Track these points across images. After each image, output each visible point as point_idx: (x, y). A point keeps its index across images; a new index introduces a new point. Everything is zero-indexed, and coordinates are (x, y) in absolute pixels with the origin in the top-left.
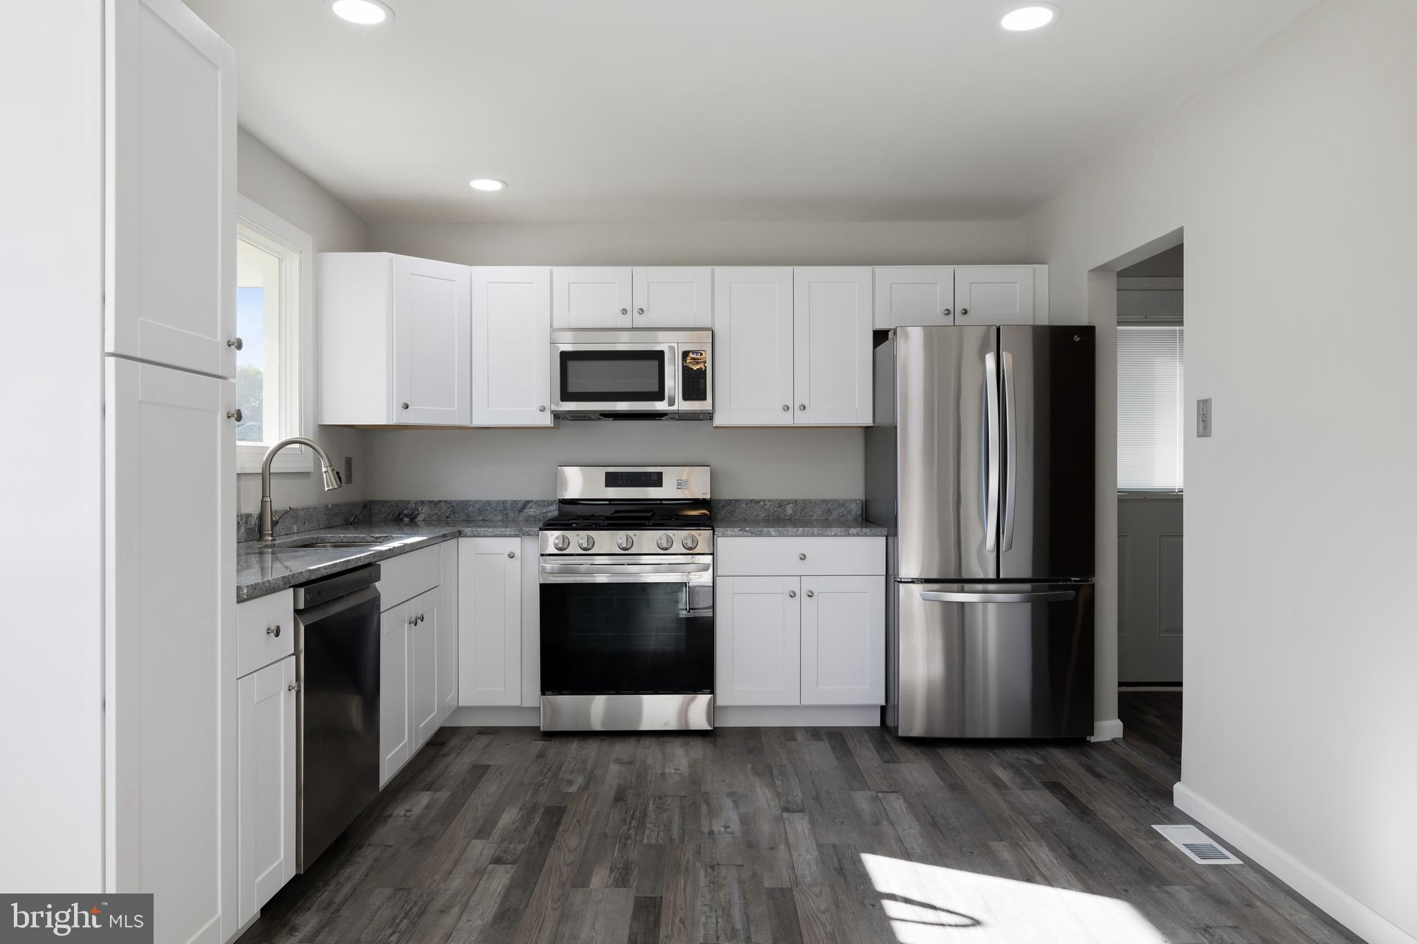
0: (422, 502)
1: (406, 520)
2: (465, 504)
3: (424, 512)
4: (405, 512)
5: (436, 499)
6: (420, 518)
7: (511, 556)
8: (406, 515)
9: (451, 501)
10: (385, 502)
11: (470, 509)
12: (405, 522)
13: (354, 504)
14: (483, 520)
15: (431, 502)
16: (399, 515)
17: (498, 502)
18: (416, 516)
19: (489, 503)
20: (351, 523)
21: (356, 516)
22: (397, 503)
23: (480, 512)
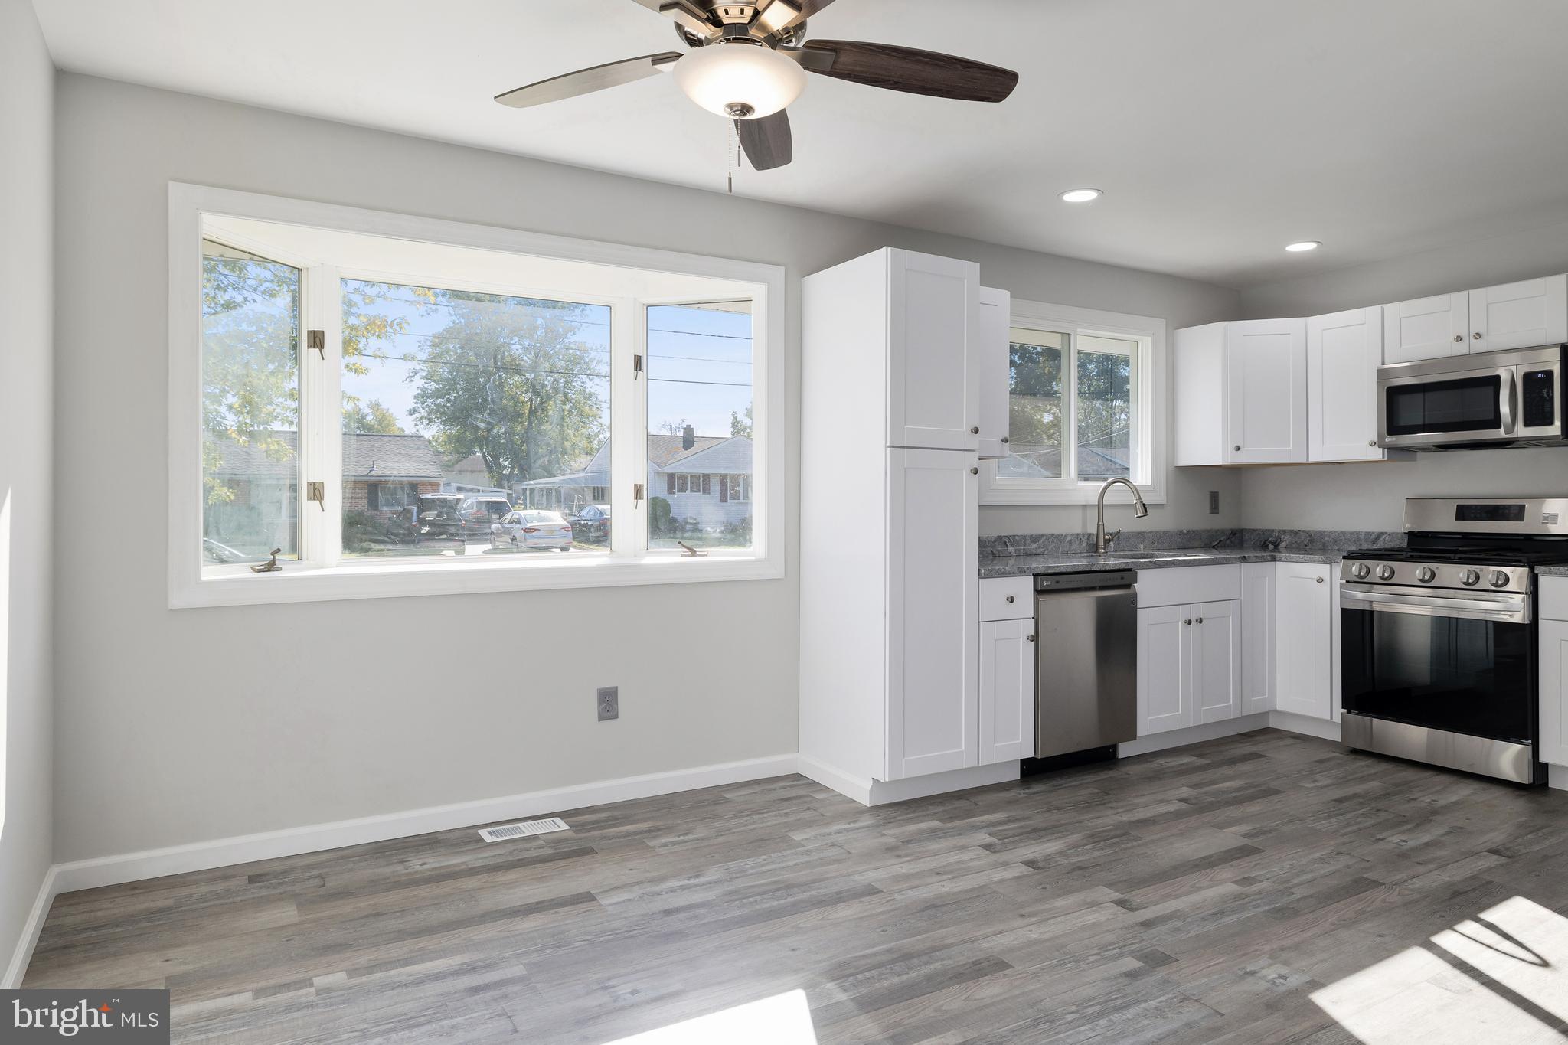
0: (1284, 531)
1: (1271, 547)
2: (1322, 533)
3: (1286, 540)
4: (1270, 539)
5: (1296, 528)
6: (1283, 545)
7: (1320, 581)
8: (1271, 543)
9: (1309, 531)
10: (1254, 530)
11: (1326, 539)
12: (1270, 548)
13: (1223, 531)
14: (1338, 550)
15: (1291, 531)
16: (1265, 543)
17: (1352, 533)
18: (1279, 544)
19: (1343, 533)
20: (1214, 547)
21: (1220, 541)
22: (1264, 532)
23: (1335, 541)
